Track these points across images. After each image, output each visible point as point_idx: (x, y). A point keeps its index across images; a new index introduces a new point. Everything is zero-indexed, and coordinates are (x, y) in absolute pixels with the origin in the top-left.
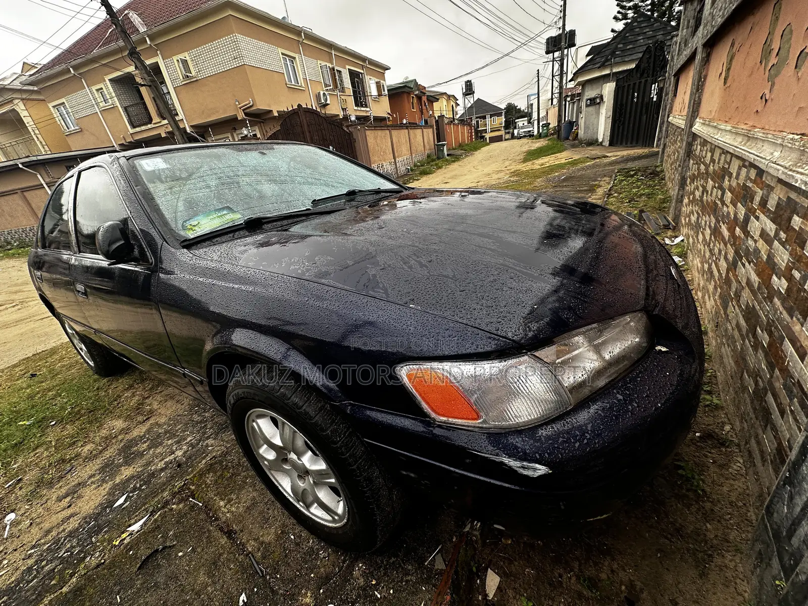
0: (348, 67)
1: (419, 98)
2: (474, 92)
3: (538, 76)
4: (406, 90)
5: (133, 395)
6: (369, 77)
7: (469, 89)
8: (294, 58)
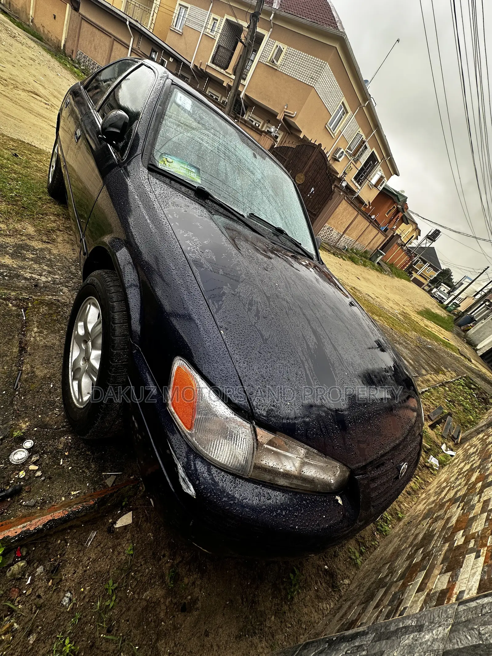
0: (374, 150)
1: (398, 211)
2: (434, 241)
3: (484, 271)
4: (395, 198)
5: (54, 221)
6: (381, 168)
7: (433, 236)
8: (347, 113)
